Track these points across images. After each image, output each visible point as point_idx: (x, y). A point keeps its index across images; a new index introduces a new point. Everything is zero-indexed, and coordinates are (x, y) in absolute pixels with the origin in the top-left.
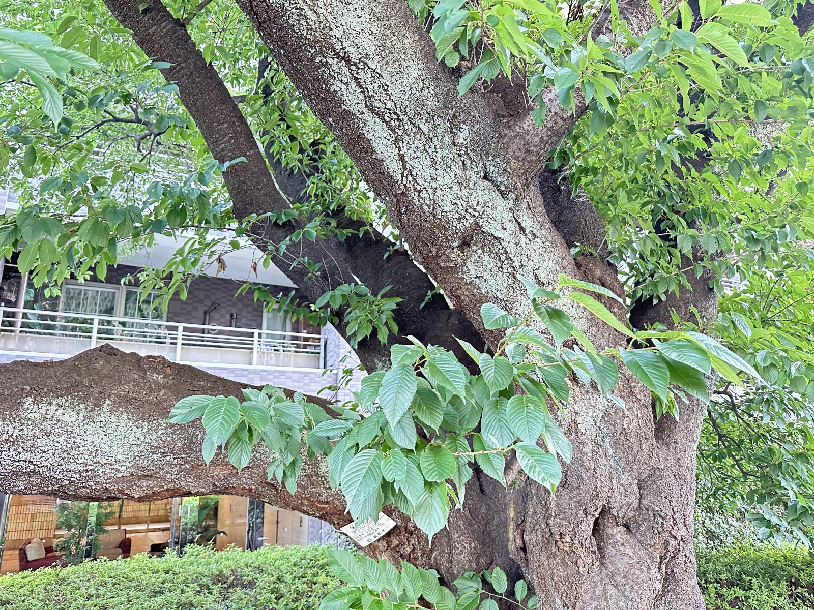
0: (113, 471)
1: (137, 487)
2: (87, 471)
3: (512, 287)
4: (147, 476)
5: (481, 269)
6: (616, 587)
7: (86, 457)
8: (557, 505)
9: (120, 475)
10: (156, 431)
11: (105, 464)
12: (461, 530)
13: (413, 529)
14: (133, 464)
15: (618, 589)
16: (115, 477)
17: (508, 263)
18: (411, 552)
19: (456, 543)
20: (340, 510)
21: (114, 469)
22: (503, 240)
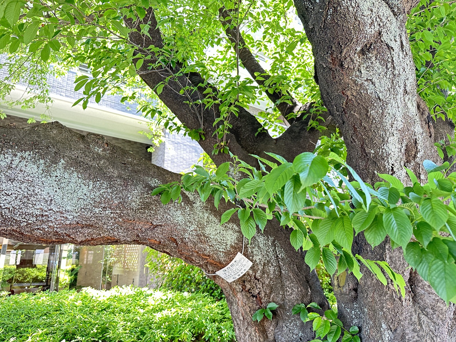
0: (63, 219)
1: (81, 233)
2: (42, 216)
3: (390, 91)
4: (89, 225)
5: (371, 73)
6: (426, 315)
7: (43, 204)
9: (68, 222)
10: (99, 189)
11: (57, 212)
12: (291, 279)
13: (259, 277)
14: (79, 214)
15: (428, 317)
16: (64, 224)
17: (391, 70)
18: (258, 293)
19: (288, 288)
20: (216, 262)
21: (63, 217)
22: (393, 50)
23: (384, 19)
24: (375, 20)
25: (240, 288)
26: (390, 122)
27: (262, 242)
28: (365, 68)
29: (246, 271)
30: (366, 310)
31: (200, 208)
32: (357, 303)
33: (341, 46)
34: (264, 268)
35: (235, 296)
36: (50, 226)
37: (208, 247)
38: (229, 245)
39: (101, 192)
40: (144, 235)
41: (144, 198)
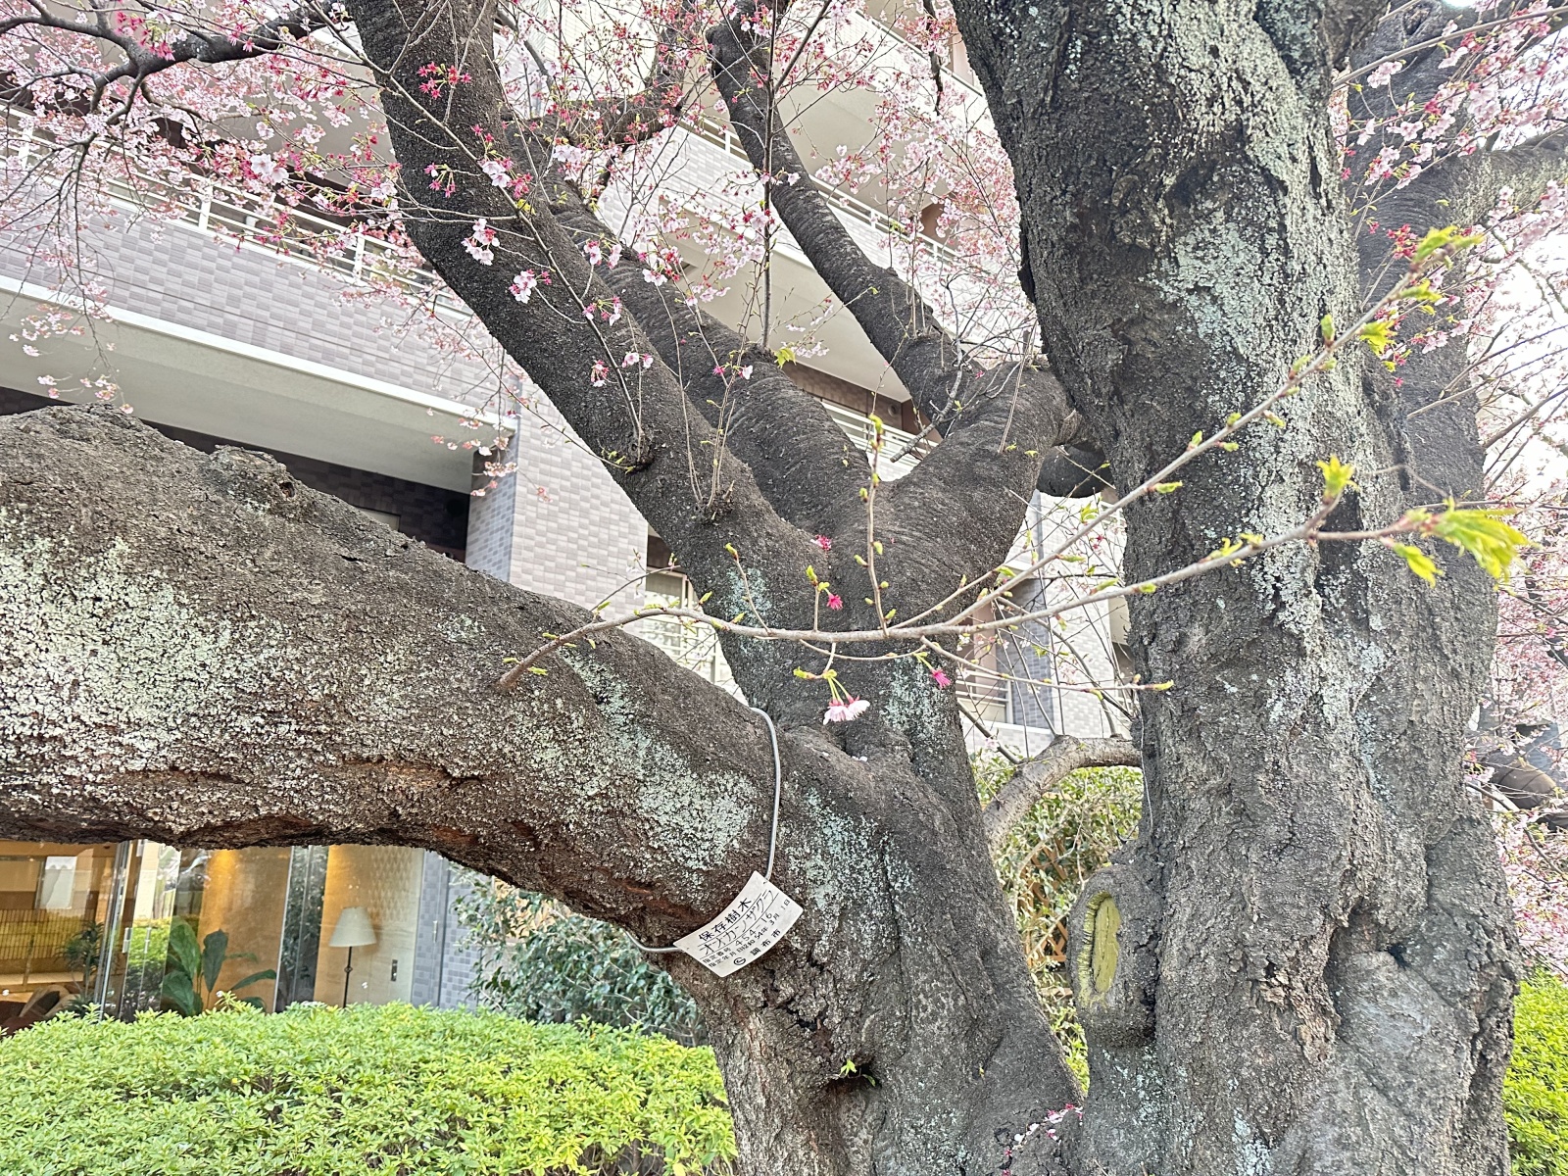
0: (117, 751)
1: (183, 802)
2: (41, 739)
3: (1271, 330)
4: (217, 776)
5: (1211, 268)
6: (1383, 1091)
7: (42, 699)
8: (1267, 895)
9: (137, 765)
10: (254, 649)
11: (98, 726)
12: (934, 965)
13: (825, 960)
14: (179, 736)
15: (1387, 1096)
16: (122, 769)
17: (1278, 260)
18: (820, 1014)
19: (921, 996)
20: (675, 905)
21: (120, 744)
22: (1285, 191)
23: (1256, 86)
24: (1225, 87)
25: (760, 995)
26: (1272, 433)
27: (839, 838)
28: (1189, 249)
29: (779, 938)
30: (1182, 1072)
31: (622, 719)
32: (1153, 1048)
33: (1111, 171)
34: (840, 925)
35: (740, 1022)
36: (71, 777)
37: (648, 856)
38: (721, 847)
39: (262, 657)
40: (414, 811)
41: (421, 680)
